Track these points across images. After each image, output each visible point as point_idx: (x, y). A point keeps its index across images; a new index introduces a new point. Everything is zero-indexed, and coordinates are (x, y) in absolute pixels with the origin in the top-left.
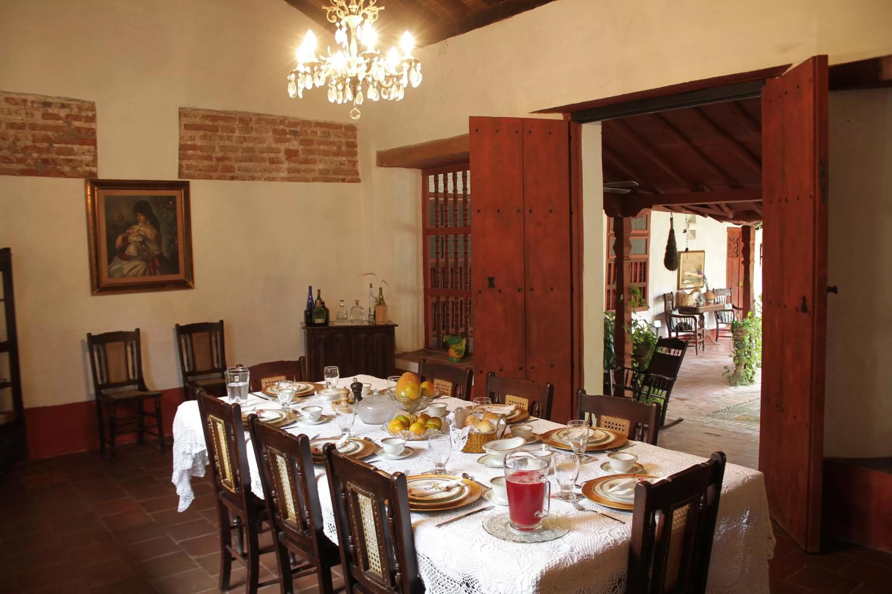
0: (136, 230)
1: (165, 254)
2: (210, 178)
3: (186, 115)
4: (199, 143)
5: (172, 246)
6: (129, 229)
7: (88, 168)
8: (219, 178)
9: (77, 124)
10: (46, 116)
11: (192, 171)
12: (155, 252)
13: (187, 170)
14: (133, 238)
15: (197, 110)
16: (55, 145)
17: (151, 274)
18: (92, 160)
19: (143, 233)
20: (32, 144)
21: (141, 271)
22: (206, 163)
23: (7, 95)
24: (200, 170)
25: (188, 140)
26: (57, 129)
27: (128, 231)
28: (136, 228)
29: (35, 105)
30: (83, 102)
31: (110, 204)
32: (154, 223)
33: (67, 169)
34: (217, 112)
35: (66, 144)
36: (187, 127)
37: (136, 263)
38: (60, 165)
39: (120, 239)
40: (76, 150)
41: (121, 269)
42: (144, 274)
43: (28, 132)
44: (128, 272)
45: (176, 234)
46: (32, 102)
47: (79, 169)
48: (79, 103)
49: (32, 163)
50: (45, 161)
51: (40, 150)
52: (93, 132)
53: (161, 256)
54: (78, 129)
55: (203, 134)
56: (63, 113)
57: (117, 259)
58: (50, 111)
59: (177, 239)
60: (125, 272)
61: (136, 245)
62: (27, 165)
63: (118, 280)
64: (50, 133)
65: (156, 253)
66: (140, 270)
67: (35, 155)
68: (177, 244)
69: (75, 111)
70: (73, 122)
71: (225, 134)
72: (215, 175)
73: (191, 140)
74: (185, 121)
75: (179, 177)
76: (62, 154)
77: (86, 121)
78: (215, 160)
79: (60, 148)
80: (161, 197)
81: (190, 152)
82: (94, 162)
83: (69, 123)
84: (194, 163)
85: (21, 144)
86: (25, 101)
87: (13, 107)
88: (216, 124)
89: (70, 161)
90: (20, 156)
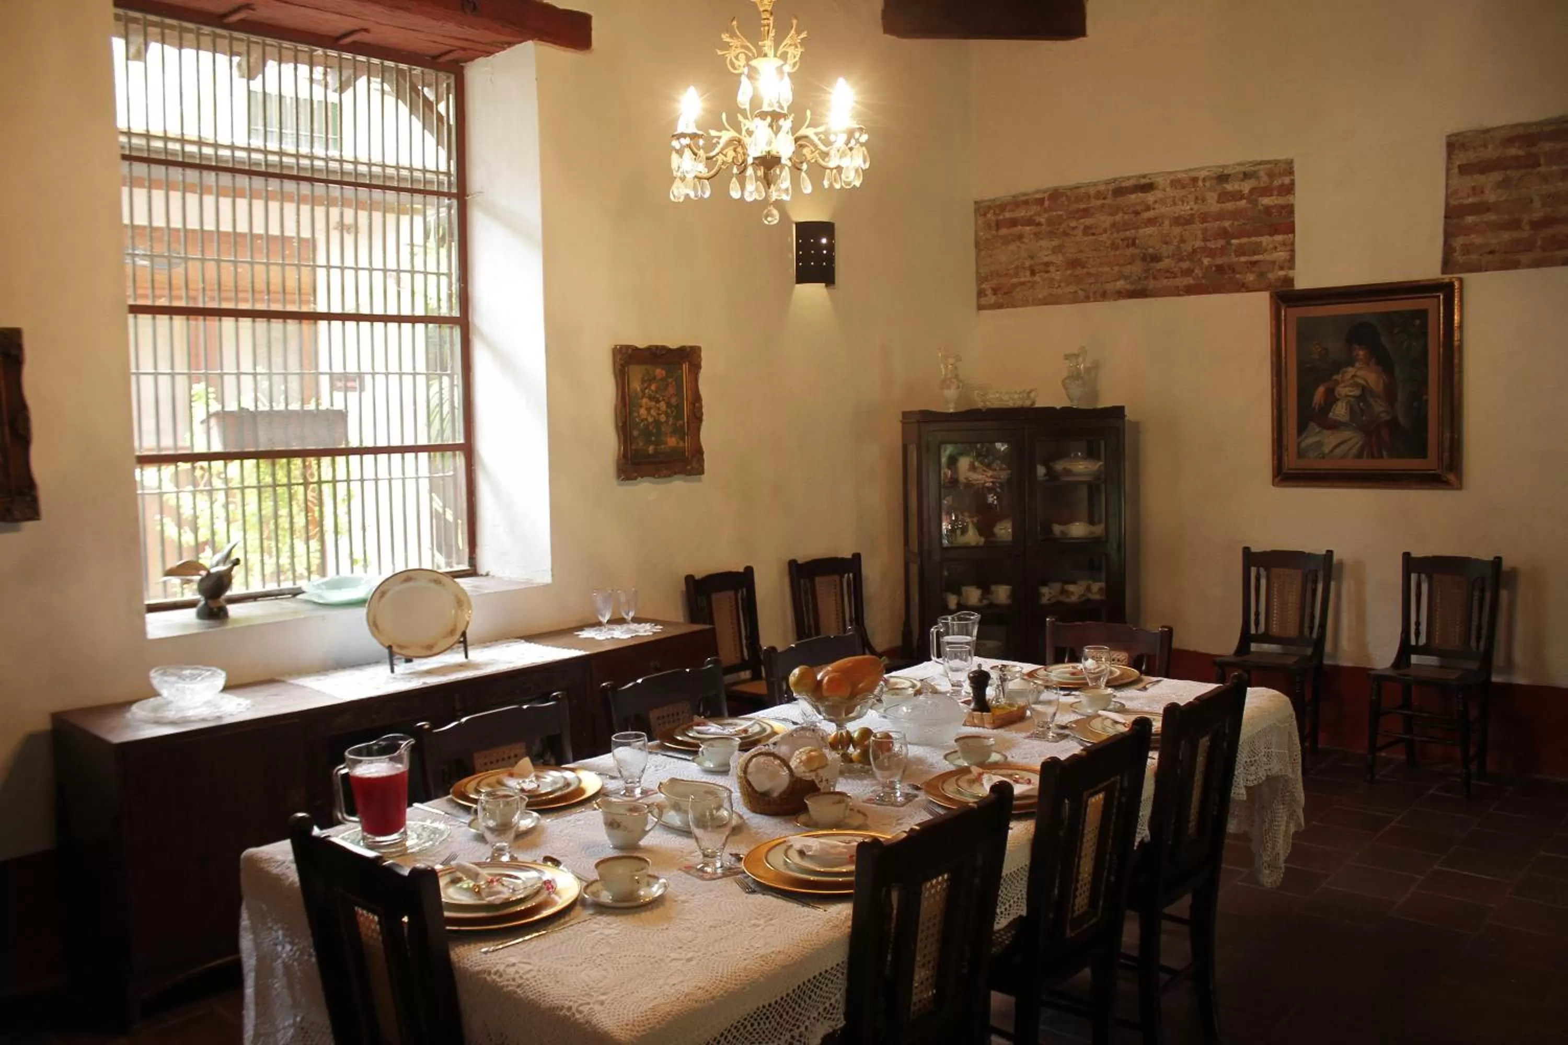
0: (1348, 376)
1: (1402, 420)
2: (1515, 265)
3: (1464, 147)
4: (1491, 197)
5: (1416, 404)
6: (1338, 373)
7: (1281, 273)
8: (1536, 264)
9: (1266, 201)
10: (1224, 197)
11: (1474, 257)
12: (1383, 415)
13: (1464, 255)
14: (1343, 390)
15: (1487, 131)
16: (1234, 241)
17: (1373, 456)
18: (1288, 258)
19: (1362, 382)
20: (1202, 244)
21: (1355, 450)
22: (1506, 236)
23: (1172, 177)
24: (1491, 252)
25: (1468, 196)
26: (1234, 215)
27: (1335, 377)
28: (1351, 371)
29: (1208, 184)
30: (1276, 163)
31: (1306, 332)
32: (1383, 362)
33: (1251, 277)
34: (1536, 124)
35: (1249, 236)
36: (1464, 170)
37: (1347, 434)
38: (1240, 273)
39: (1319, 393)
40: (1264, 244)
41: (1319, 444)
42: (1359, 455)
43: (1197, 227)
44: (1332, 451)
45: (1425, 383)
46: (1204, 180)
47: (1270, 276)
48: (1268, 166)
49: (1200, 275)
50: (1220, 269)
51: (1212, 253)
52: (1289, 210)
53: (1393, 424)
54: (1268, 210)
55: (1500, 179)
56: (1246, 187)
57: (1313, 427)
58: (1229, 187)
59: (1426, 393)
60: (1327, 451)
61: (1348, 403)
62: (1194, 279)
63: (1313, 463)
64: (1227, 224)
65: (1385, 417)
66: (1351, 449)
67: (1206, 261)
68: (1427, 401)
69: (1264, 180)
70: (1260, 199)
71: (1554, 168)
72: (1524, 258)
73: (1475, 194)
74: (1461, 158)
75: (1444, 272)
76: (1244, 254)
77: (1280, 194)
78: (1527, 227)
79: (1240, 246)
80: (1399, 314)
81: (1470, 219)
82: (1291, 262)
83: (1254, 203)
84: (1477, 239)
85: (1187, 248)
86: (1195, 180)
87: (1181, 193)
88: (1534, 150)
89: (1254, 263)
90: (1185, 265)
